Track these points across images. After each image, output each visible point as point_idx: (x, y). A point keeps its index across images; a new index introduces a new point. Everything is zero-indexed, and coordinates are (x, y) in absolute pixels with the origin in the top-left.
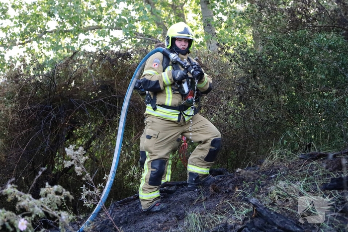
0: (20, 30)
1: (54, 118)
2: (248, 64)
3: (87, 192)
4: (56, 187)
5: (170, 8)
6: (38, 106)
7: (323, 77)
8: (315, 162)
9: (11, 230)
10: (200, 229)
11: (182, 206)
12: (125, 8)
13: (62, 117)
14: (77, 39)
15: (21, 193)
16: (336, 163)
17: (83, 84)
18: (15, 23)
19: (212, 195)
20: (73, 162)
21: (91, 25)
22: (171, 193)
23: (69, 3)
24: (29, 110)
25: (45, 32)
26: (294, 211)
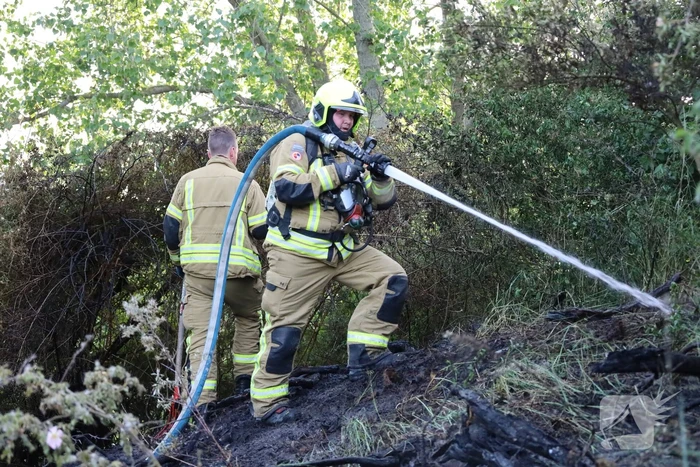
0: (25, 94)
1: (92, 253)
2: (446, 151)
3: (164, 383)
4: (113, 370)
5: (300, 53)
6: (62, 231)
7: (585, 172)
8: (575, 326)
9: (32, 448)
10: (369, 449)
11: (333, 409)
12: (217, 54)
13: (107, 251)
14: (130, 110)
15: (50, 381)
16: (613, 326)
17: (144, 191)
18: (17, 81)
19: (387, 388)
20: (137, 328)
21: (155, 84)
22: (310, 386)
23: (116, 45)
24: (46, 239)
25: (73, 98)
26: (540, 413)
